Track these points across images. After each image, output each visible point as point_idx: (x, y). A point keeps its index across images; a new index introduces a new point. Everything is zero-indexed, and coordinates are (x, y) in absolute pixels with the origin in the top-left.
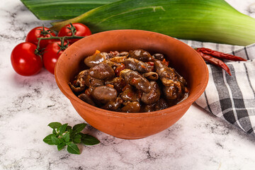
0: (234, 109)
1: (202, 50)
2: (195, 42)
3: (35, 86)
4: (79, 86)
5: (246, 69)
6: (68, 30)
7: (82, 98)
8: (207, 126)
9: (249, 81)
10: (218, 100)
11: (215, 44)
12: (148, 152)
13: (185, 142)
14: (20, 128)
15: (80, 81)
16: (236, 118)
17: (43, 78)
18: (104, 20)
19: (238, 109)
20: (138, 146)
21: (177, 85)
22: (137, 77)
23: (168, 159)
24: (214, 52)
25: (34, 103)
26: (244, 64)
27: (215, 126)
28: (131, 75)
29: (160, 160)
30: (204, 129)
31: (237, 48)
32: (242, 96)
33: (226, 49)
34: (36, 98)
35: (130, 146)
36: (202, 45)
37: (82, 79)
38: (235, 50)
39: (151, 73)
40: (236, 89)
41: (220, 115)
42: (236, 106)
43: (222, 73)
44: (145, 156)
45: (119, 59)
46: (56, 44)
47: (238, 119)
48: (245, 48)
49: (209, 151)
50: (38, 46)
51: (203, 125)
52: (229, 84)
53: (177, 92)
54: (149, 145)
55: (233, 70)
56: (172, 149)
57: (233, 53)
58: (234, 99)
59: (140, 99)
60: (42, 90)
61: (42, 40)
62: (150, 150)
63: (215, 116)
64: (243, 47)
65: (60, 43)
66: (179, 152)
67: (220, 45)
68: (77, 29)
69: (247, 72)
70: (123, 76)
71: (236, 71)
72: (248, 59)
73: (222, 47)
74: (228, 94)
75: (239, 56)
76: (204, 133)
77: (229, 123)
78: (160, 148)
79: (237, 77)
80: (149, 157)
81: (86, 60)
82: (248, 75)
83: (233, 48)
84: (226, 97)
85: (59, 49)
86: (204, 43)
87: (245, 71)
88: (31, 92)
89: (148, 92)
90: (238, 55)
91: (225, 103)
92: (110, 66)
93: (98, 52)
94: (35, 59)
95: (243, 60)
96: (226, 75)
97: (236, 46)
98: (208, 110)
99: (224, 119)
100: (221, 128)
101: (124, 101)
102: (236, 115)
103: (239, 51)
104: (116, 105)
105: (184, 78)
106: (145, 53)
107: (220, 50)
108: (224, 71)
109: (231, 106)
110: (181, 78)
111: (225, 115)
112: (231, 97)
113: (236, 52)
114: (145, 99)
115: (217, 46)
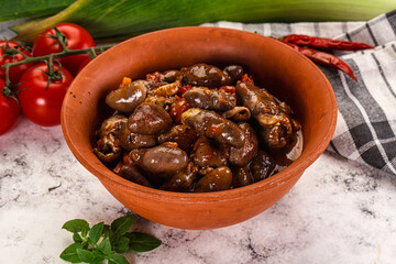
0: (377, 142)
1: (293, 40)
2: (277, 25)
3: (14, 153)
4: (110, 150)
5: (378, 63)
6: (50, 41)
7: (124, 175)
8: (336, 178)
9: (388, 85)
10: (346, 129)
11: (312, 24)
12: (250, 247)
13: (307, 217)
14: (12, 241)
15: (110, 141)
16: (386, 158)
17: (25, 135)
18: (110, 10)
19: (384, 141)
20: (229, 239)
21: (285, 123)
22: (218, 122)
23: (287, 255)
24: (313, 39)
25: (22, 186)
26: (373, 55)
27: (350, 177)
28: (204, 119)
29: (275, 259)
30: (333, 187)
31: (353, 27)
32: (384, 115)
33: (332, 32)
34: (22, 177)
35: (216, 241)
36: (289, 28)
37: (111, 137)
38: (350, 31)
39: (237, 109)
40: (371, 104)
41: (355, 156)
42: (380, 137)
43: (339, 77)
44: (247, 255)
45: (169, 89)
46: (38, 71)
47: (390, 160)
48: (367, 26)
49: (354, 227)
50: (8, 82)
51: (328, 179)
52: (356, 96)
53: (285, 135)
54: (249, 234)
55: (357, 68)
56: (289, 235)
57: (348, 36)
58: (373, 124)
59: (228, 159)
60: (28, 159)
61: (11, 67)
62: (253, 243)
63: (344, 159)
64: (363, 24)
65: (45, 68)
66: (304, 237)
67: (320, 24)
68: (67, 36)
69: (380, 68)
70: (190, 122)
71: (362, 69)
72: (377, 45)
73: (325, 28)
74: (361, 116)
75: (359, 41)
76: (335, 194)
77: (372, 168)
78: (269, 236)
79: (366, 81)
80: (255, 255)
81: (110, 98)
82: (382, 74)
83: (345, 27)
84: (359, 122)
85: (46, 79)
86: (292, 25)
87: (376, 67)
88: (10, 166)
89: (241, 145)
90: (357, 40)
91: (359, 134)
92: (160, 108)
93: (127, 80)
94: (4, 104)
95: (368, 47)
96: (347, 80)
97: (349, 23)
98: (331, 149)
99: (362, 162)
100: (361, 179)
101: (200, 168)
102: (384, 154)
103: (358, 32)
104: (188, 178)
105: (287, 104)
106: (213, 70)
107: (323, 35)
108: (342, 74)
109: (372, 139)
110: (283, 104)
111: (364, 156)
112: (368, 121)
113: (353, 34)
114: (236, 158)
115: (316, 27)
